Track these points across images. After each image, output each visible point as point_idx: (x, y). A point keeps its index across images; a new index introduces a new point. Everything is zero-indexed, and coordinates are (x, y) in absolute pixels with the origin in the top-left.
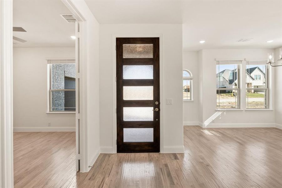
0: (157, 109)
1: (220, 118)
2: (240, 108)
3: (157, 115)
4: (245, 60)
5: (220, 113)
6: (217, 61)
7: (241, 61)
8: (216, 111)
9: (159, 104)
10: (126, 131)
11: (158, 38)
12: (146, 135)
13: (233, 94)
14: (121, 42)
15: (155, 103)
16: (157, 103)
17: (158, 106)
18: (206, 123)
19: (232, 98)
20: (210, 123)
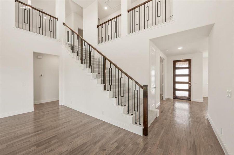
0: (190, 85)
3: (190, 87)
9: (191, 83)
10: (177, 92)
11: (191, 59)
12: (186, 94)
14: (175, 62)
15: (189, 83)
16: (190, 83)
17: (191, 84)
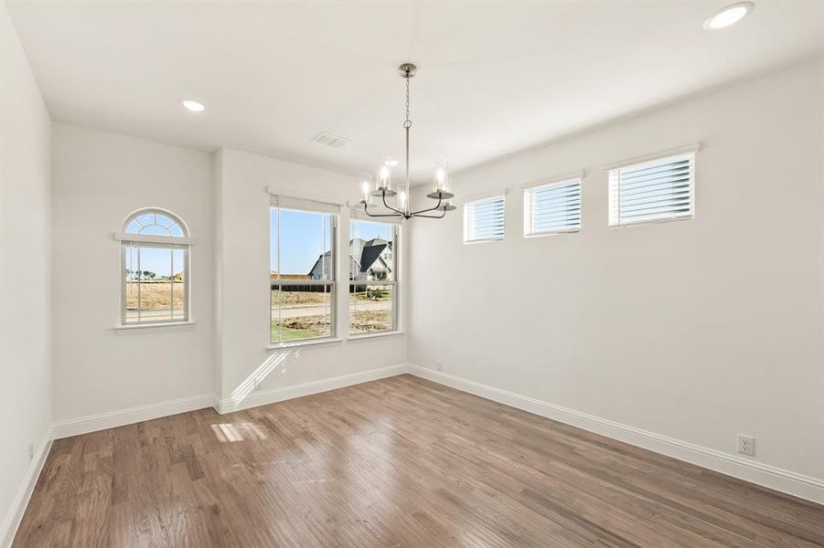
1: (284, 371)
2: (335, 336)
4: (348, 205)
5: (283, 356)
6: (272, 195)
7: (339, 206)
8: (269, 351)
13: (366, 292)
18: (238, 397)
19: (365, 302)
20: (252, 392)
